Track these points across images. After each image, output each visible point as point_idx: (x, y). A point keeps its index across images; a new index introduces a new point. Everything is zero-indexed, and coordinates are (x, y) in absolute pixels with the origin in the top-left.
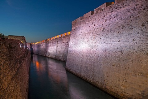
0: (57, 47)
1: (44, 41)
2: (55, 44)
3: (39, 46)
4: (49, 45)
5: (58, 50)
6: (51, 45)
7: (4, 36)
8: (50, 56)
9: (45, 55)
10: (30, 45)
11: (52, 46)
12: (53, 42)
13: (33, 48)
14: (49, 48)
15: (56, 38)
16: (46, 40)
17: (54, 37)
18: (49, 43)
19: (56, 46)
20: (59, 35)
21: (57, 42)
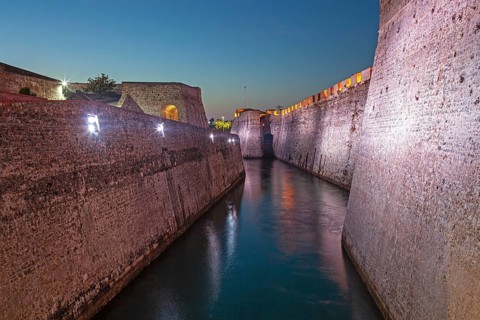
0: (353, 129)
1: (310, 101)
2: (346, 113)
3: (293, 123)
4: (327, 119)
5: (354, 145)
6: (334, 120)
7: (112, 85)
8: (325, 173)
9: (309, 165)
10: (262, 119)
11: (336, 125)
12: (339, 106)
13: (273, 132)
14: (326, 135)
15: (351, 88)
16: (317, 98)
17: (343, 83)
18: (326, 109)
19: (348, 127)
20: (363, 72)
21: (353, 104)
